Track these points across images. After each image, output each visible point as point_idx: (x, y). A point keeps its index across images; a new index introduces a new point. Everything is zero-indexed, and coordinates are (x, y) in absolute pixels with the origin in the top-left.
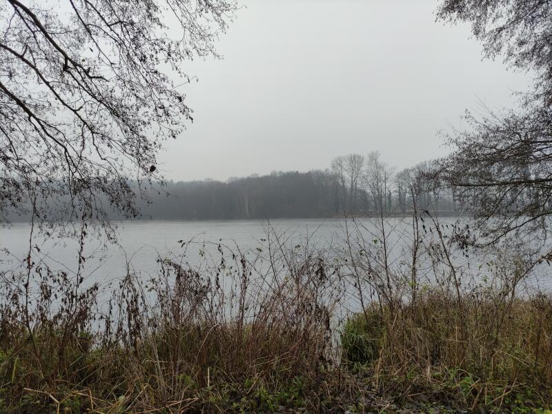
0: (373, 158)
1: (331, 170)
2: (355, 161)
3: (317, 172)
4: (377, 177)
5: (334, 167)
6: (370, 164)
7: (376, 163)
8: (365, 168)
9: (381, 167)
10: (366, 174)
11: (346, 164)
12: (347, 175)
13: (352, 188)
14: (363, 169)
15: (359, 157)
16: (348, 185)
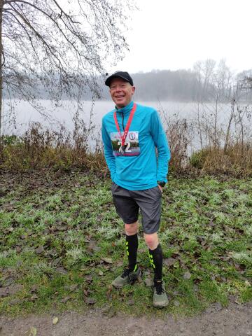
0: (223, 62)
1: (192, 69)
2: (210, 64)
3: (183, 71)
4: (223, 76)
5: (195, 68)
6: (220, 66)
7: (224, 66)
8: (216, 69)
9: (227, 69)
10: (216, 73)
11: (203, 66)
12: (203, 74)
13: (205, 83)
14: (214, 69)
15: (213, 61)
16: (203, 81)
